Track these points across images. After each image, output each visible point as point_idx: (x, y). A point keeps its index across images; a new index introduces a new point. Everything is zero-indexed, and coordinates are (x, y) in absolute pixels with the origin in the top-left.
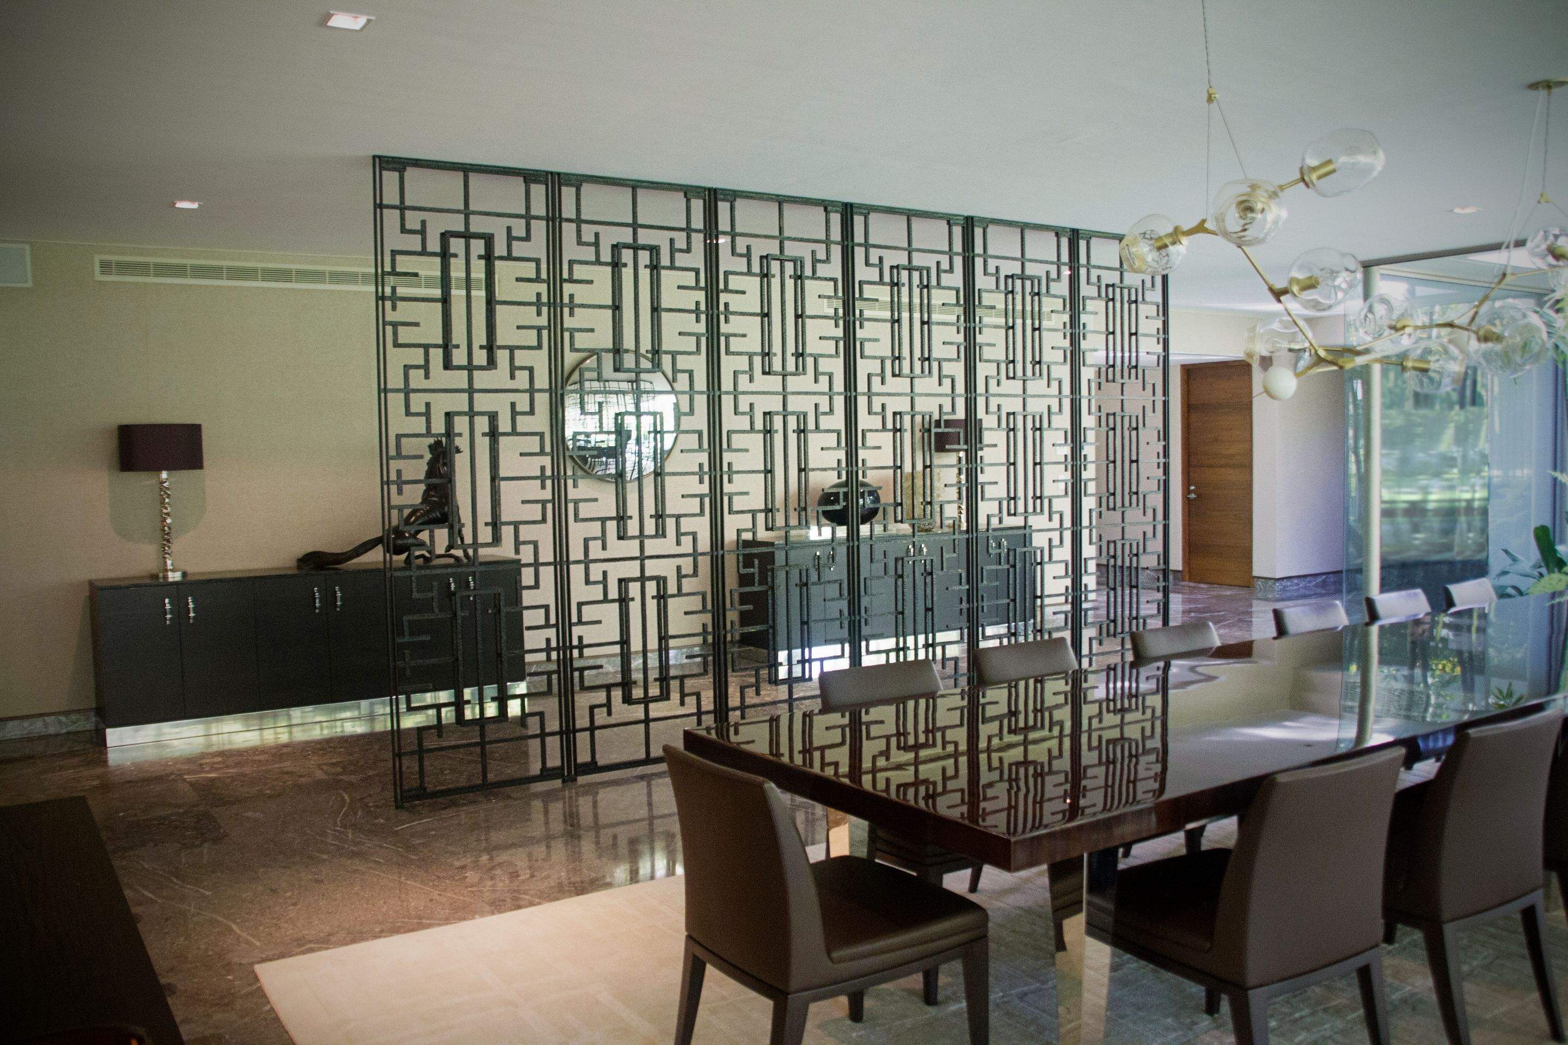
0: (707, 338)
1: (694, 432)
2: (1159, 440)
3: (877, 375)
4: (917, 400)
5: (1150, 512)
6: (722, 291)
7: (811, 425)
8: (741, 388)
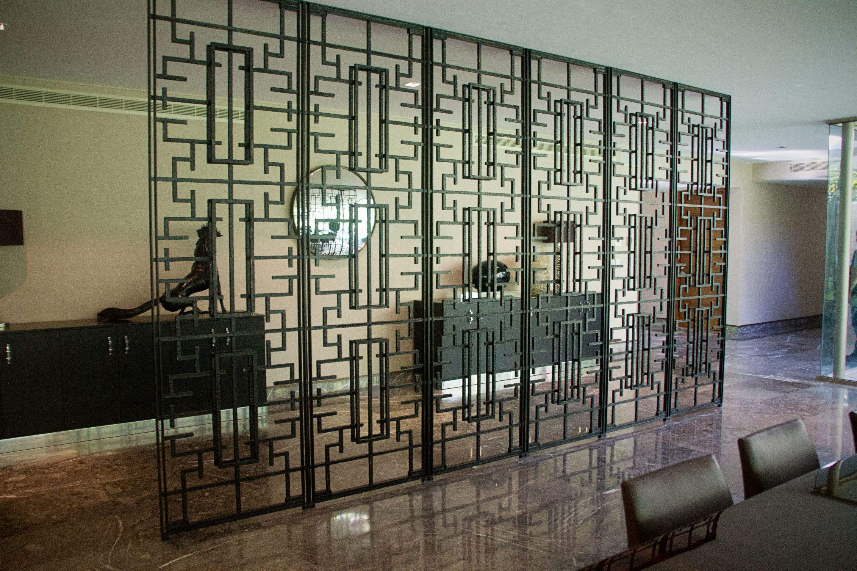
0: (423, 147)
1: (411, 222)
3: (545, 183)
4: (572, 203)
6: (435, 110)
8: (447, 188)
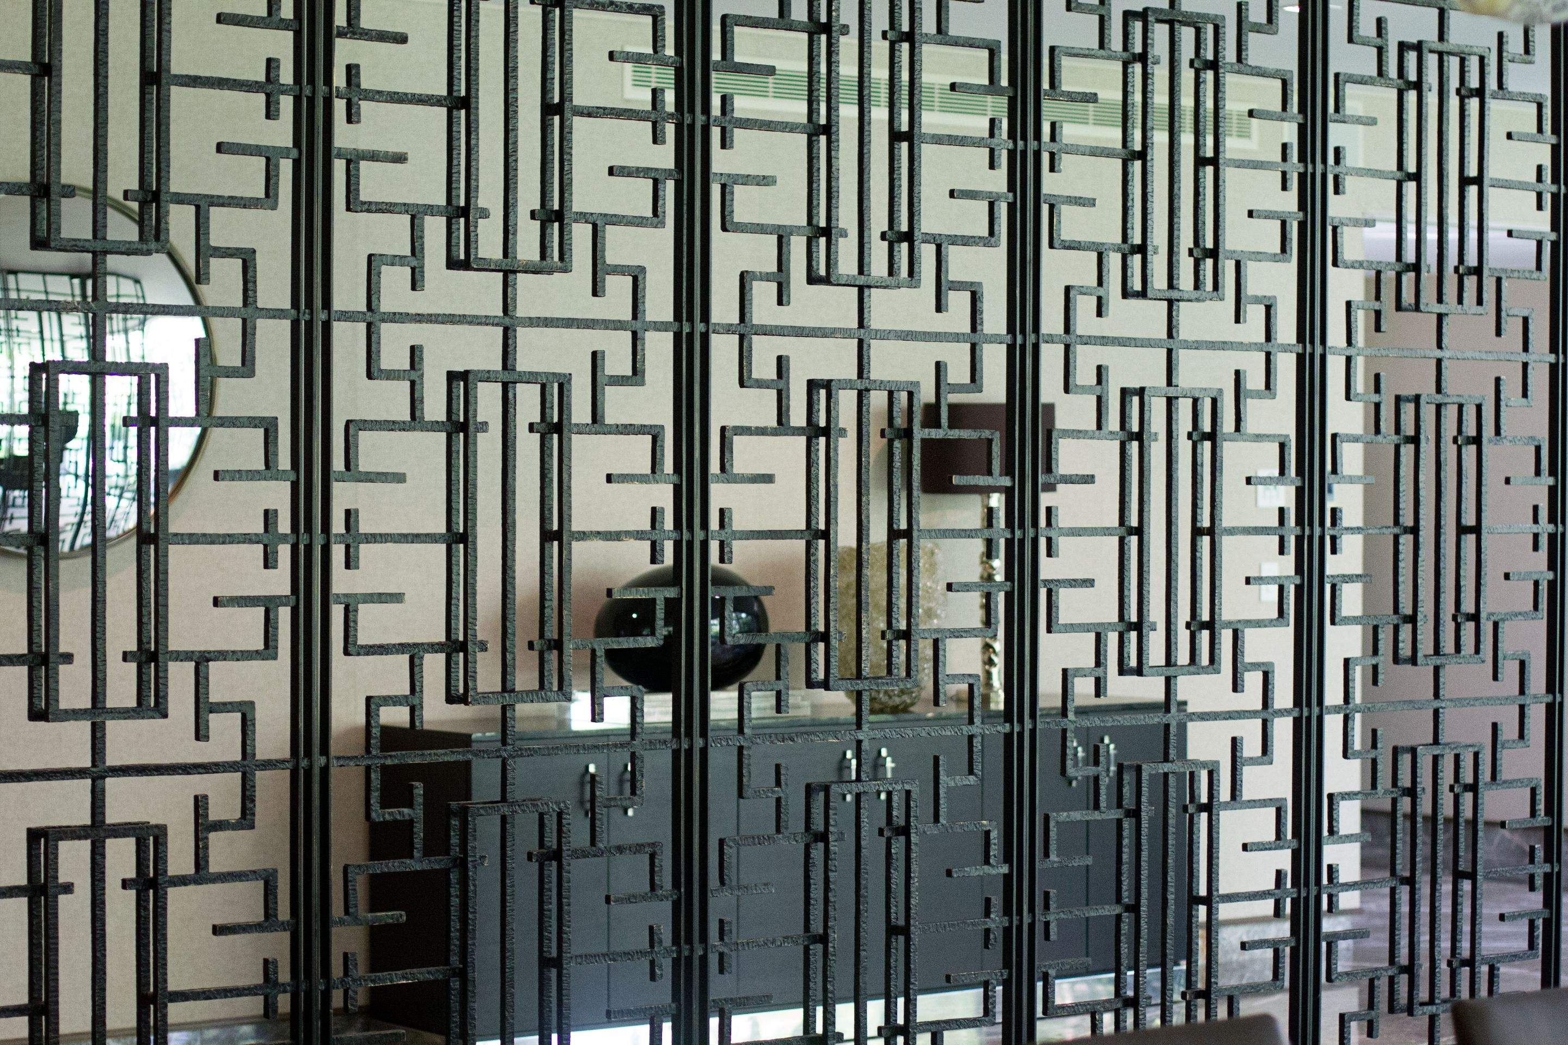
0: (297, 164)
1: (252, 422)
2: (1538, 473)
3: (767, 277)
4: (877, 349)
5: (1510, 670)
6: (342, 34)
7: (580, 412)
8: (386, 305)
